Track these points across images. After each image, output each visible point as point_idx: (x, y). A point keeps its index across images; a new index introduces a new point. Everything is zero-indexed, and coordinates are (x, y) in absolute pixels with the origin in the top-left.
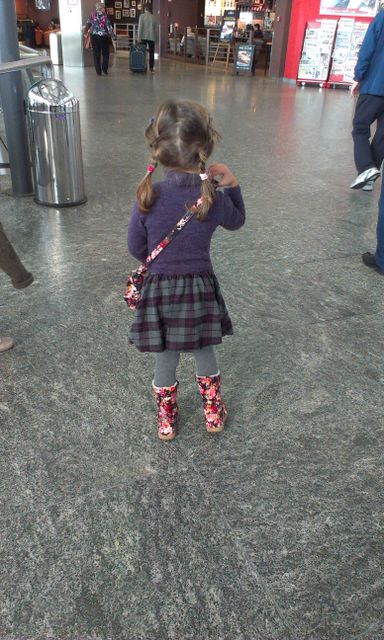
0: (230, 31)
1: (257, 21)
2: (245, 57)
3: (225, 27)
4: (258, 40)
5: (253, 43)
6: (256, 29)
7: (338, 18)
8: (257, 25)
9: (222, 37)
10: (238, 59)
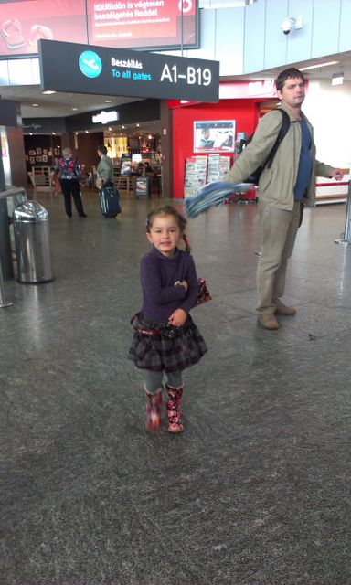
0: (128, 168)
1: (146, 160)
2: (142, 185)
3: (123, 165)
4: (149, 174)
5: (147, 176)
6: (146, 165)
7: (207, 154)
8: (147, 163)
9: (122, 172)
10: (137, 187)
